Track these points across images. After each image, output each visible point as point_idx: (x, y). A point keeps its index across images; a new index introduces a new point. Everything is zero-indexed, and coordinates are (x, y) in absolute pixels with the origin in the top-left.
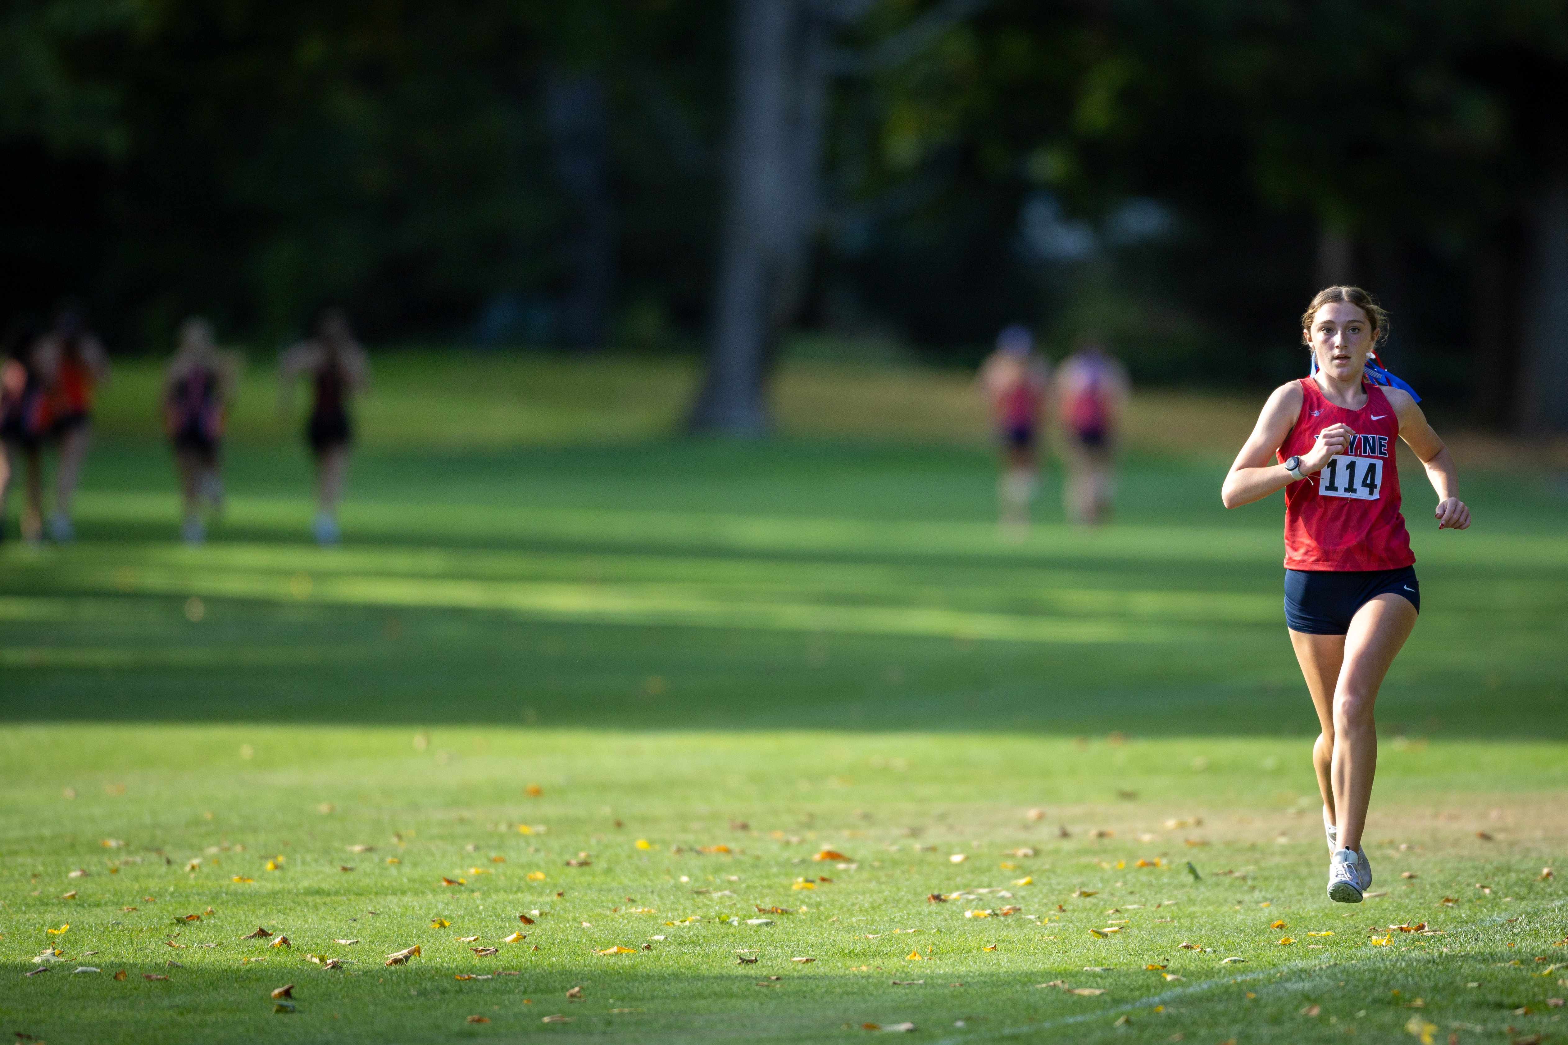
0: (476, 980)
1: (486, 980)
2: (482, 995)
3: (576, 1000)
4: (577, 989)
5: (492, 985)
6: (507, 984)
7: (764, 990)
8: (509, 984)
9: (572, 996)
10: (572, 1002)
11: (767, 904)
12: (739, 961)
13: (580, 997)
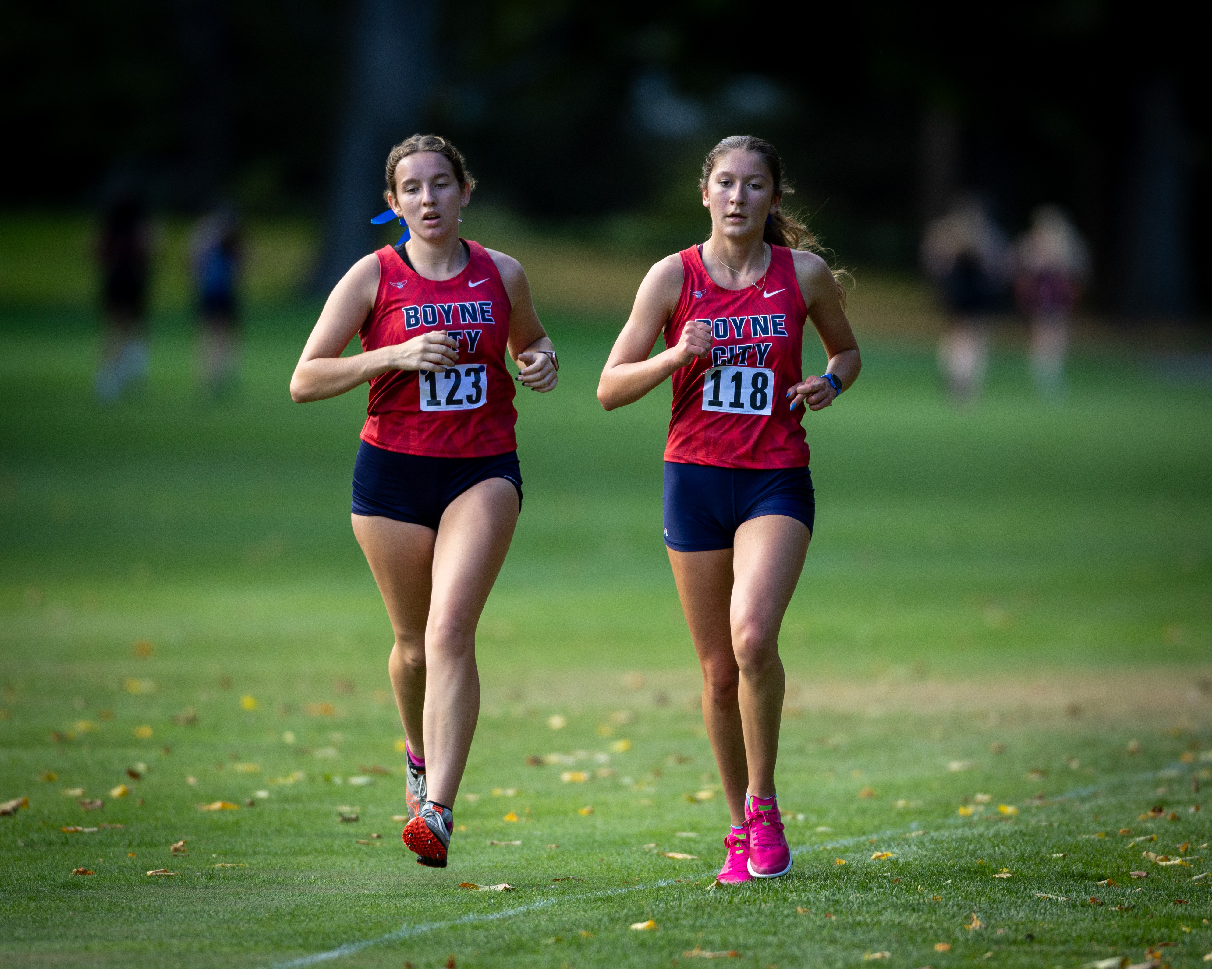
0: (82, 833)
1: (92, 833)
2: (88, 847)
3: (179, 854)
4: (181, 843)
5: (98, 838)
6: (112, 837)
7: (364, 848)
8: (115, 837)
9: (176, 850)
10: (175, 856)
11: (369, 763)
12: (340, 819)
13: (184, 851)
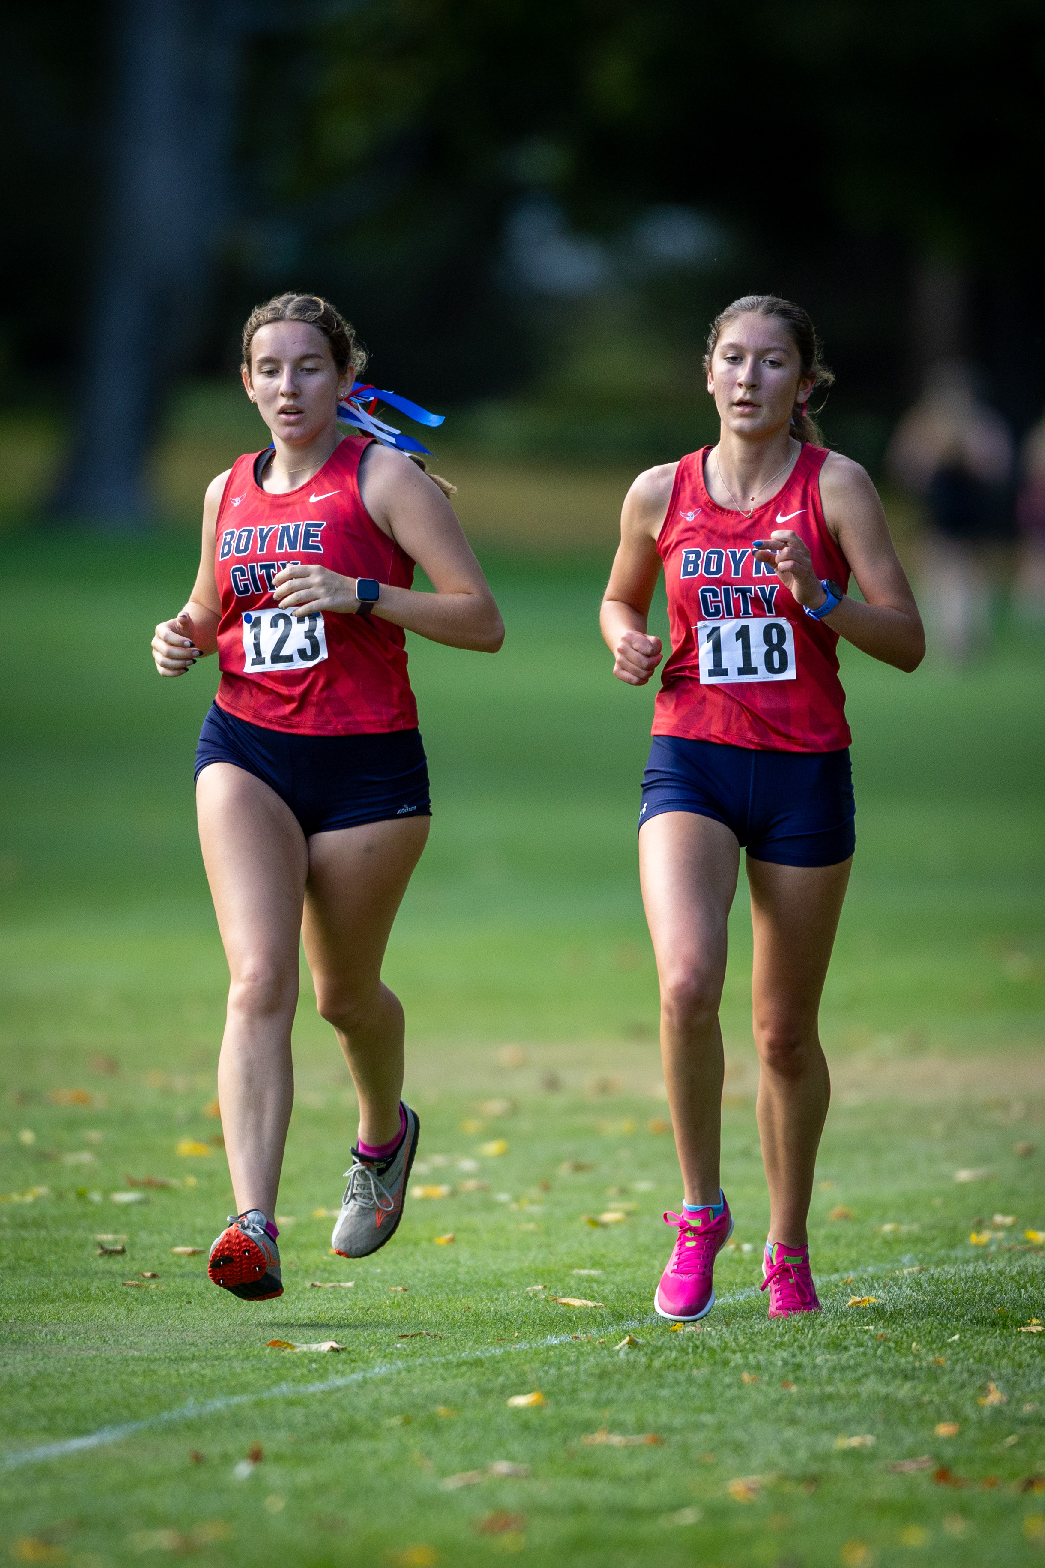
7: (133, 1292)
11: (140, 1174)
12: (99, 1251)
